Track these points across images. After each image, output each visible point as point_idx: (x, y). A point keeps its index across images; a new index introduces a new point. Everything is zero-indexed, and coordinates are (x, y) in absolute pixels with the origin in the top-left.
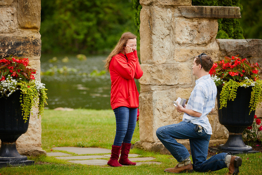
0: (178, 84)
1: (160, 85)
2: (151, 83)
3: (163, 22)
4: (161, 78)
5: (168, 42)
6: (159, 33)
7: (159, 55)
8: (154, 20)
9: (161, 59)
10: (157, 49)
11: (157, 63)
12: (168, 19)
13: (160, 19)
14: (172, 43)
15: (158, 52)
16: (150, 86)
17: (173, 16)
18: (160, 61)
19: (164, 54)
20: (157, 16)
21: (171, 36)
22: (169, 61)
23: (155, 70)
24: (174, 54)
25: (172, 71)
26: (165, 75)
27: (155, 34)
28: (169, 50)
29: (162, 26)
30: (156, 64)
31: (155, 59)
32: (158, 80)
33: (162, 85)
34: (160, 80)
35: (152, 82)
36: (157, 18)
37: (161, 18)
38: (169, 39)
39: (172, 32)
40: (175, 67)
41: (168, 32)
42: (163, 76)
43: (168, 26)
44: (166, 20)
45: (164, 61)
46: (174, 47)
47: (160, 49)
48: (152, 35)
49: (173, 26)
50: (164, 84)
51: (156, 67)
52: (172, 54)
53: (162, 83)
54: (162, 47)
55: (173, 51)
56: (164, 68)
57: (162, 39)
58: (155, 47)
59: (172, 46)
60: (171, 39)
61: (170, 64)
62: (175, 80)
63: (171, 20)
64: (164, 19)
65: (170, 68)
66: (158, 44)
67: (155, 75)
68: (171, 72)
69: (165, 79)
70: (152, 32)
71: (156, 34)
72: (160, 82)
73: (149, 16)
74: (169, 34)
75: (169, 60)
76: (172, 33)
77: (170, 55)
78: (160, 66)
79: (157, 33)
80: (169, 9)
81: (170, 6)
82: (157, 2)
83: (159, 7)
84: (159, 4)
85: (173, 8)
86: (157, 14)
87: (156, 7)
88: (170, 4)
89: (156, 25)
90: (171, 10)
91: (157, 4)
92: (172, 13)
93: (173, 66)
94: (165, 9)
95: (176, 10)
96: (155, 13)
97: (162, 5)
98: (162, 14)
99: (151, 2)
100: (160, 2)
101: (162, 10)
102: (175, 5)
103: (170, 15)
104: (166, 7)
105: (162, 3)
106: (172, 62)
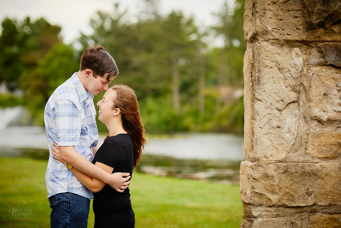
0: (315, 204)
1: (270, 207)
2: (251, 202)
3: (282, 76)
4: (273, 192)
5: (292, 117)
6: (270, 97)
7: (269, 143)
8: (259, 71)
9: (274, 152)
10: (264, 131)
11: (264, 159)
12: (293, 70)
13: (275, 69)
14: (302, 120)
15: (266, 136)
16: (250, 206)
17: (307, 63)
18: (271, 156)
19: (280, 141)
20: (267, 62)
21: (301, 104)
22: (294, 156)
23: (259, 175)
24: (306, 143)
25: (299, 178)
26: (281, 186)
27: (260, 99)
28: (295, 133)
29: (279, 82)
30: (262, 161)
31: (259, 152)
32: (265, 195)
33: (273, 206)
34: (269, 195)
35: (253, 198)
36: (267, 66)
37: (278, 66)
38: (297, 111)
39: (303, 96)
40: (308, 169)
41: (293, 96)
42: (276, 188)
43: (293, 83)
44: (289, 71)
45: (282, 156)
46: (306, 128)
47: (272, 131)
48: (255, 101)
49: (305, 83)
50: (280, 204)
51: (261, 169)
52: (303, 141)
53: (274, 202)
54: (278, 127)
55: (305, 137)
56: (277, 171)
57: (280, 110)
58: (262, 126)
59: (302, 125)
60: (301, 110)
61: (296, 164)
62: (306, 196)
63: (301, 72)
64: (284, 70)
65: (293, 171)
66: (267, 120)
67: (260, 184)
68: (295, 179)
69: (281, 194)
70: (254, 95)
71: (263, 100)
72: (270, 200)
73: (251, 63)
74: (295, 100)
75: (295, 154)
76: (304, 99)
77: (297, 145)
78: (271, 166)
79: (266, 98)
80: (297, 49)
81: (297, 41)
82: (266, 32)
83: (272, 44)
84: (272, 37)
85: (306, 46)
86: (267, 58)
87: (265, 44)
88: (297, 38)
89: (263, 81)
90: (302, 52)
91: (266, 37)
92: (305, 57)
93: (302, 168)
94: (286, 49)
95: (314, 51)
96: (262, 55)
97: (278, 40)
98: (279, 58)
99: (254, 34)
100: (273, 33)
101: (279, 51)
102: (309, 39)
103: (299, 61)
104: (290, 44)
105: (277, 36)
106: (301, 159)
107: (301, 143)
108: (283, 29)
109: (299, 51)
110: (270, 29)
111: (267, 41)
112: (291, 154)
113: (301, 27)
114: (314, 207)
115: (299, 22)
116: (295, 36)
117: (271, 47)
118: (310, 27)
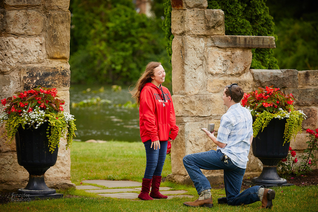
0: (211, 115)
1: (192, 117)
2: (183, 115)
3: (196, 52)
4: (194, 110)
5: (200, 72)
6: (191, 63)
7: (191, 85)
8: (186, 50)
9: (193, 90)
10: (189, 80)
11: (189, 93)
12: (200, 49)
13: (193, 49)
14: (204, 74)
15: (190, 82)
16: (182, 117)
17: (206, 46)
18: (192, 92)
19: (196, 84)
20: (190, 46)
21: (204, 66)
22: (202, 92)
23: (188, 101)
24: (207, 85)
25: (205, 103)
26: (197, 106)
27: (187, 64)
28: (202, 80)
29: (195, 56)
30: (189, 94)
31: (187, 90)
32: (190, 111)
33: (194, 116)
34: (192, 111)
35: (184, 113)
36: (189, 48)
37: (194, 47)
38: (202, 70)
39: (204, 62)
40: (208, 98)
41: (200, 62)
42: (196, 107)
43: (200, 55)
44: (199, 50)
45: (197, 92)
46: (206, 78)
47: (192, 80)
48: (184, 65)
49: (205, 56)
50: (197, 116)
51: (188, 98)
52: (205, 85)
53: (194, 114)
54: (195, 78)
55: (206, 82)
56: (196, 99)
57: (195, 69)
58: (188, 77)
59: (204, 76)
60: (204, 69)
61: (203, 95)
62: (207, 111)
63: (204, 50)
64: (196, 49)
65: (202, 99)
66: (190, 74)
67: (187, 106)
68: (203, 103)
69: (197, 110)
70: (184, 62)
71: (188, 65)
72: (192, 113)
73: (181, 46)
74: (201, 64)
75: (202, 91)
76: (205, 63)
77: (203, 86)
78: (192, 97)
79: (189, 64)
80: (202, 39)
81: (202, 35)
82: (189, 31)
83: (191, 37)
84: (191, 34)
85: (206, 37)
86: (189, 44)
87: (188, 37)
88: (202, 34)
89: (188, 55)
90: (204, 40)
91: (189, 33)
92: (205, 42)
93: (206, 97)
94: (197, 39)
95: (209, 40)
96: (187, 42)
97: (194, 35)
98: (194, 44)
99: (183, 32)
100: (192, 31)
101: (194, 40)
102: (208, 34)
103: (203, 45)
104: (199, 36)
105: (194, 33)
106: (205, 93)
107: (204, 85)
108: (196, 29)
109: (203, 40)
110: (191, 29)
111: (189, 35)
112: (200, 91)
113: (204, 28)
114: (211, 117)
115: (203, 25)
116: (202, 33)
117: (191, 38)
118: (208, 28)
